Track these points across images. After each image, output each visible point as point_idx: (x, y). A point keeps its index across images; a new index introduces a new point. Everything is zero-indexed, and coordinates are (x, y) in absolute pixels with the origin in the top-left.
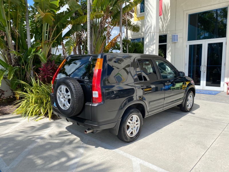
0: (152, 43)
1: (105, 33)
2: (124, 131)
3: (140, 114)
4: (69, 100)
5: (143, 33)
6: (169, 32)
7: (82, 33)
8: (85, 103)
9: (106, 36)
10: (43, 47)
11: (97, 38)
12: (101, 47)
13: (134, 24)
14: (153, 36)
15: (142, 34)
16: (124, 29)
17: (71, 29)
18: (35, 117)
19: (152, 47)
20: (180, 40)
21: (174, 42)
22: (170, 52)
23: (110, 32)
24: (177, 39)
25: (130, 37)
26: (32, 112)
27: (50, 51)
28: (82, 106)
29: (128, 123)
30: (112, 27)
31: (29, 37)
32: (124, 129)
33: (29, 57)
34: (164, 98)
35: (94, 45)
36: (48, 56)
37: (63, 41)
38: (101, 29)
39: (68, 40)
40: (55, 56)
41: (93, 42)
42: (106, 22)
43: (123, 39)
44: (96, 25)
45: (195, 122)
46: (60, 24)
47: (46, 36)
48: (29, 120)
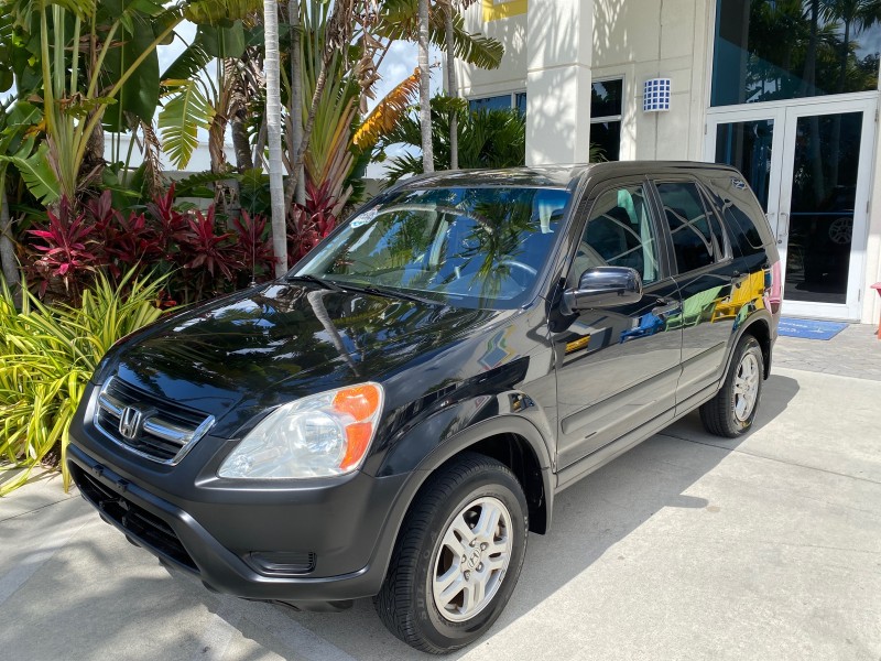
7: (255, 66)
10: (48, 127)
12: (338, 132)
13: (480, 37)
17: (193, 47)
20: (678, 106)
21: (652, 110)
23: (376, 62)
24: (665, 97)
25: (465, 92)
27: (94, 143)
35: (306, 123)
36: (83, 171)
37: (160, 99)
38: (335, 46)
39: (178, 94)
40: (126, 172)
41: (298, 109)
42: (358, 18)
43: (432, 96)
44: (312, 34)
45: (777, 487)
46: (133, 18)
47: (68, 74)
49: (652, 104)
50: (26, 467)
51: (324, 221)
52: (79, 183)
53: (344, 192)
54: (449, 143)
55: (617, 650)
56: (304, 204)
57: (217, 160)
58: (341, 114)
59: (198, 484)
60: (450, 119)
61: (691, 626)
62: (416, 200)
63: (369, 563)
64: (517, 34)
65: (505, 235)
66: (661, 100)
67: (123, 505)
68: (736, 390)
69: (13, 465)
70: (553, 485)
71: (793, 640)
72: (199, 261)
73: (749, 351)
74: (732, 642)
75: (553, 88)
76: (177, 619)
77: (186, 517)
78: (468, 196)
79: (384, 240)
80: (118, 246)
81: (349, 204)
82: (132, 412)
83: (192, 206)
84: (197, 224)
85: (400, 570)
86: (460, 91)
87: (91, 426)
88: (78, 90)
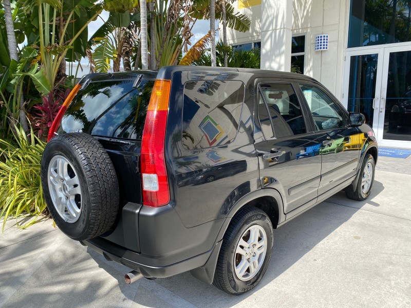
0: (278, 52)
1: (181, 31)
2: (229, 271)
3: (268, 221)
4: (77, 198)
5: (257, 32)
6: (309, 30)
7: (133, 31)
8: (122, 204)
9: (181, 37)
10: (42, 59)
11: (164, 42)
12: (172, 61)
13: (239, 14)
14: (281, 38)
15: (255, 34)
16: (219, 24)
17: (107, 23)
18: (23, 217)
19: (278, 59)
20: (332, 47)
21: (319, 50)
22: (310, 70)
23: (190, 28)
24: (325, 44)
25: (230, 42)
26: (15, 207)
27: (62, 67)
28: (115, 214)
29: (239, 248)
30: (194, 19)
31: (11, 38)
32: (229, 265)
33: (12, 82)
34: (321, 176)
35: (157, 57)
36: (57, 80)
37: (91, 47)
38: (171, 21)
39: (100, 44)
40: (75, 80)
41: (154, 51)
42: (182, 8)
43: (216, 44)
44: (160, 15)
45: (387, 228)
46: (80, 9)
47: (51, 35)
48: (6, 227)
49: (319, 47)
50: (34, 215)
52: (55, 85)
54: (223, 66)
55: (317, 303)
58: (174, 53)
60: (224, 55)
61: (352, 292)
69: (28, 215)
71: (401, 299)
74: (372, 300)
88: (55, 43)
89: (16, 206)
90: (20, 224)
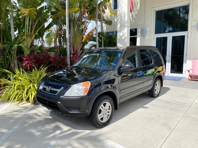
6: (139, 27)
7: (62, 26)
10: (25, 39)
12: (79, 39)
17: (51, 23)
18: (18, 102)
20: (148, 34)
21: (143, 35)
23: (87, 26)
27: (33, 42)
31: (12, 29)
33: (13, 48)
35: (73, 37)
36: (31, 47)
37: (45, 33)
38: (79, 23)
40: (37, 47)
41: (71, 35)
42: (84, 17)
43: (98, 32)
44: (74, 20)
46: (41, 18)
48: (11, 105)
49: (143, 33)
50: (23, 102)
51: (77, 57)
52: (30, 49)
53: (80, 51)
54: (102, 41)
56: (72, 53)
57: (56, 45)
58: (80, 36)
59: (61, 97)
60: (102, 37)
62: (95, 53)
63: (88, 110)
64: (116, 19)
65: (112, 59)
66: (145, 33)
67: (47, 102)
68: (155, 88)
69: (20, 101)
70: (119, 102)
71: (159, 127)
72: (53, 64)
73: (158, 81)
75: (122, 30)
76: (54, 123)
77: (59, 102)
78: (105, 52)
79: (88, 61)
80: (37, 61)
81: (81, 53)
82: (49, 87)
83: (51, 54)
84: (52, 57)
85: (93, 112)
86: (104, 31)
87: (40, 90)
89: (16, 98)
90: (17, 104)
